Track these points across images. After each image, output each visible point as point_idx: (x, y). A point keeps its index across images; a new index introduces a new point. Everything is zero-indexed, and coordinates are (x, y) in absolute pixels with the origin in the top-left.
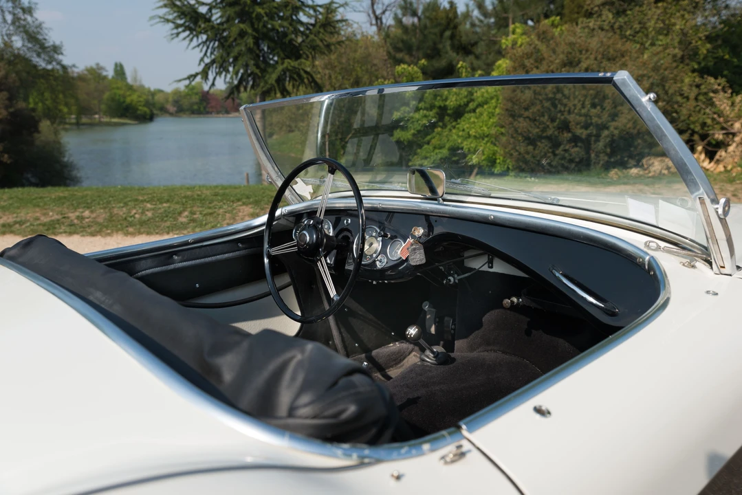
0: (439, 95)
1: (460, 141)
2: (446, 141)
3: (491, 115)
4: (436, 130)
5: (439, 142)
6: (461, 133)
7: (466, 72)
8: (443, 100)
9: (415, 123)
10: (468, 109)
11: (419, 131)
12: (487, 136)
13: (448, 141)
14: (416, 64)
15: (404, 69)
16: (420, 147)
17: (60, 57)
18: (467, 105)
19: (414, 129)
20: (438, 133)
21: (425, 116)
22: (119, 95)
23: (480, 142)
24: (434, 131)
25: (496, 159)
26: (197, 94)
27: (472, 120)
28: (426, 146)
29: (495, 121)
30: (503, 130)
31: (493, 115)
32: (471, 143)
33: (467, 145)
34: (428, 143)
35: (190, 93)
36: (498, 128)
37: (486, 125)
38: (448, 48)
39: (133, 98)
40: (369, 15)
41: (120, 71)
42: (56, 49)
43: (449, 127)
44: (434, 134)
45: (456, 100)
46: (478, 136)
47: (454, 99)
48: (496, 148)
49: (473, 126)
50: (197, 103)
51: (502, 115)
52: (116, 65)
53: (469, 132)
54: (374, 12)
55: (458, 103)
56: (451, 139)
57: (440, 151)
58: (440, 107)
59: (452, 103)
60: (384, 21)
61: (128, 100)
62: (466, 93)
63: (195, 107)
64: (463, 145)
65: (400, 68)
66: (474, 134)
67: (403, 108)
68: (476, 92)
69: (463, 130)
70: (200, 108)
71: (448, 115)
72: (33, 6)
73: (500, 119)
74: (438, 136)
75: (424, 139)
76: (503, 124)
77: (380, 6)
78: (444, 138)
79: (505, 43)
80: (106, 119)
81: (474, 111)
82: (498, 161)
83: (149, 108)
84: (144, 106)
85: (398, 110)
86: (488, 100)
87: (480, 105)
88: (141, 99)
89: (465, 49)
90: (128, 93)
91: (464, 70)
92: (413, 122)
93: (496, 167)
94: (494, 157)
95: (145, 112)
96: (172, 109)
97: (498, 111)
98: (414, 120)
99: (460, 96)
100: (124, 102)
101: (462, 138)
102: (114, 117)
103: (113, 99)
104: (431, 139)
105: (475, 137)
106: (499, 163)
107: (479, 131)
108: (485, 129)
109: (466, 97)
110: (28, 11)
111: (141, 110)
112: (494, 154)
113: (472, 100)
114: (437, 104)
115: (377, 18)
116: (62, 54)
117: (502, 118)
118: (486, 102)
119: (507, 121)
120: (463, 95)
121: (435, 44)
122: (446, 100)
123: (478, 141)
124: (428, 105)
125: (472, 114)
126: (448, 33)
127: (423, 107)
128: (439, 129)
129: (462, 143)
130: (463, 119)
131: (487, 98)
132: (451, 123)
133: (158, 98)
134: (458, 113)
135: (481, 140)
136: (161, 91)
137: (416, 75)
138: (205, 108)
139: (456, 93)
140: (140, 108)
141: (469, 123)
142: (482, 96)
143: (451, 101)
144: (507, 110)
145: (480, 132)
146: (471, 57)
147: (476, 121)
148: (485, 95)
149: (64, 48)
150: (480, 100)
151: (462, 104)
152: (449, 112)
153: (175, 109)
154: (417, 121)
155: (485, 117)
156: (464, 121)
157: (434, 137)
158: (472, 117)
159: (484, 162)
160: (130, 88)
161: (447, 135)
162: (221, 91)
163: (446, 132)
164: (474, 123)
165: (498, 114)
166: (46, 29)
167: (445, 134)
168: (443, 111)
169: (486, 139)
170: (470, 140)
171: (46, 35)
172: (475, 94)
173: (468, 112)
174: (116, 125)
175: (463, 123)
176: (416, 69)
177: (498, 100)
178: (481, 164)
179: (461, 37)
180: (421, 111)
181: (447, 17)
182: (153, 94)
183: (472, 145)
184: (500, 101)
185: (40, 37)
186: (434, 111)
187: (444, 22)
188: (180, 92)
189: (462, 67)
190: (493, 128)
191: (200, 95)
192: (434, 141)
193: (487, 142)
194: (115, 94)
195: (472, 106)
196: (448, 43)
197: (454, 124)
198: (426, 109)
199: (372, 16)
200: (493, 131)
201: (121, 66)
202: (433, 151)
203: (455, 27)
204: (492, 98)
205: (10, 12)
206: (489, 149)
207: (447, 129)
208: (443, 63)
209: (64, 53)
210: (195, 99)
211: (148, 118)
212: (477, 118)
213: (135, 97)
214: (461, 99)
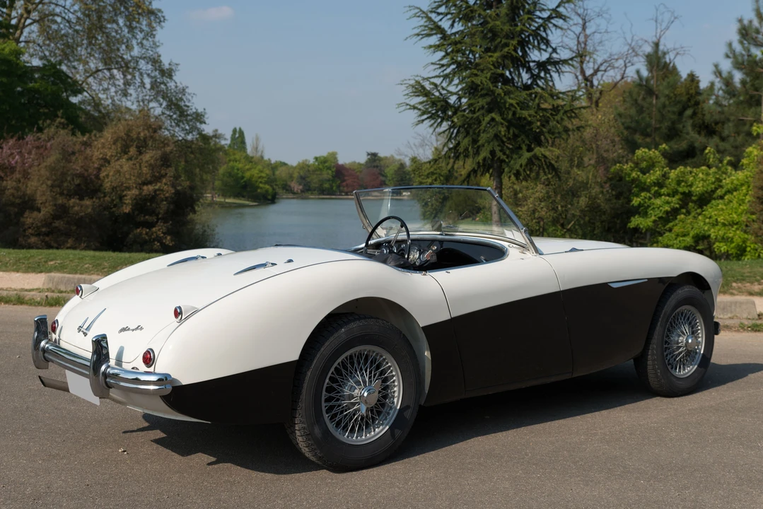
0: (683, 181)
1: (706, 228)
2: (690, 229)
3: (741, 202)
4: (678, 217)
5: (682, 230)
6: (707, 220)
7: (714, 158)
8: (687, 186)
9: (656, 209)
10: (715, 196)
11: (660, 218)
12: (737, 224)
13: (692, 228)
14: (656, 148)
15: (645, 152)
16: (661, 234)
17: (203, 126)
18: (713, 191)
19: (655, 216)
20: (681, 221)
21: (668, 203)
22: (238, 170)
23: (729, 229)
24: (676, 219)
25: (746, 247)
26: (329, 168)
27: (720, 206)
28: (667, 234)
29: (746, 208)
30: (754, 217)
31: (744, 203)
32: (719, 230)
33: (715, 232)
34: (670, 230)
35: (321, 167)
36: (749, 215)
37: (736, 213)
38: (690, 129)
39: (253, 173)
40: (577, 77)
41: (239, 137)
42: (199, 117)
43: (693, 214)
44: (677, 221)
45: (703, 186)
46: (726, 223)
47: (700, 185)
48: (746, 236)
49: (721, 213)
50: (329, 180)
51: (753, 202)
52: (235, 131)
53: (717, 219)
54: (583, 72)
55: (705, 189)
56: (696, 226)
57: (684, 238)
58: (683, 193)
59: (698, 189)
60: (595, 83)
61: (247, 175)
62: (713, 180)
63: (327, 185)
64: (710, 233)
65: (640, 152)
66: (722, 221)
67: (642, 194)
68: (725, 179)
69: (710, 218)
70: (332, 187)
71: (693, 201)
72: (174, 68)
73: (751, 206)
74: (681, 223)
75: (664, 226)
76: (755, 210)
77: (591, 65)
78: (688, 225)
79: (756, 130)
80: (219, 199)
81: (722, 197)
82: (748, 249)
83: (271, 186)
84: (266, 183)
85: (637, 196)
86: (738, 187)
87: (729, 192)
88: (263, 175)
89: (709, 130)
90: (247, 167)
91: (712, 156)
92: (654, 208)
93: (746, 256)
94: (744, 245)
95: (267, 191)
96: (297, 187)
97: (748, 198)
98: (654, 206)
99: (707, 182)
100: (243, 177)
101: (708, 225)
102: (230, 197)
103: (230, 175)
104: (673, 226)
105: (724, 225)
106: (750, 251)
107: (727, 217)
108: (735, 216)
109: (713, 183)
110: (168, 73)
111: (261, 188)
112: (744, 242)
113: (721, 187)
114: (681, 190)
115: (586, 79)
116: (205, 123)
117: (753, 205)
118: (736, 189)
119: (758, 208)
120: (710, 182)
121: (673, 123)
122: (691, 186)
123: (727, 228)
124: (670, 191)
125: (721, 201)
126: (689, 112)
127: (665, 193)
128: (683, 216)
129: (709, 230)
130: (709, 205)
131: (737, 185)
132: (696, 210)
133: (281, 173)
134: (704, 200)
135: (730, 227)
136: (285, 164)
137: (656, 160)
138: (339, 187)
139: (702, 180)
140: (261, 185)
141: (716, 210)
142: (732, 183)
143: (697, 187)
144: (758, 198)
145: (729, 219)
146: (716, 139)
147: (724, 207)
148: (735, 182)
149: (206, 116)
150: (729, 186)
151: (710, 189)
152: (694, 198)
153: (301, 187)
154: (658, 208)
155: (735, 204)
156: (711, 208)
157: (676, 225)
158: (721, 204)
159: (733, 250)
160: (249, 159)
161: (692, 222)
162: (359, 164)
163: (690, 219)
164: (722, 210)
165: (749, 201)
166: (189, 94)
167: (689, 221)
168: (687, 196)
169: (735, 227)
170: (717, 228)
171: (189, 101)
172: (724, 181)
173: (715, 199)
174: (230, 206)
175: (710, 210)
176: (657, 152)
177: (749, 187)
178: (730, 252)
179: (704, 115)
180: (663, 197)
181: (688, 93)
182: (274, 167)
183: (720, 232)
184: (750, 188)
185: (182, 104)
186: (677, 197)
187: (684, 99)
188: (309, 166)
189: (709, 152)
190: (743, 215)
191: (334, 170)
192: (676, 229)
193: (737, 229)
194: (233, 168)
195: (719, 192)
196: (690, 122)
197: (699, 211)
198: (668, 195)
199: (580, 77)
200: (744, 218)
201: (241, 133)
202: (676, 239)
203: (697, 103)
204: (742, 185)
205: (148, 75)
206: (740, 237)
207: (690, 217)
208: (683, 145)
209: (207, 121)
210: (327, 175)
211: (269, 199)
212: (725, 205)
213: (255, 172)
214: (708, 185)
